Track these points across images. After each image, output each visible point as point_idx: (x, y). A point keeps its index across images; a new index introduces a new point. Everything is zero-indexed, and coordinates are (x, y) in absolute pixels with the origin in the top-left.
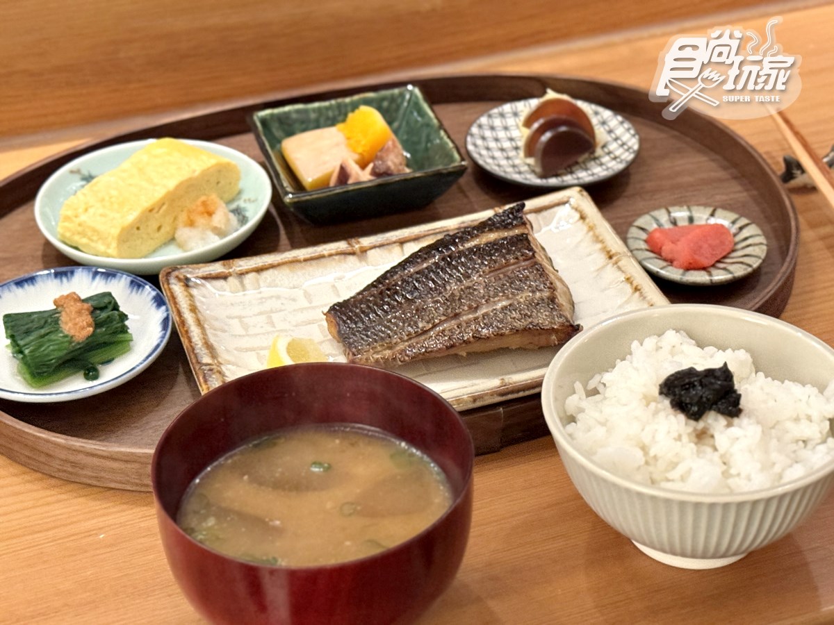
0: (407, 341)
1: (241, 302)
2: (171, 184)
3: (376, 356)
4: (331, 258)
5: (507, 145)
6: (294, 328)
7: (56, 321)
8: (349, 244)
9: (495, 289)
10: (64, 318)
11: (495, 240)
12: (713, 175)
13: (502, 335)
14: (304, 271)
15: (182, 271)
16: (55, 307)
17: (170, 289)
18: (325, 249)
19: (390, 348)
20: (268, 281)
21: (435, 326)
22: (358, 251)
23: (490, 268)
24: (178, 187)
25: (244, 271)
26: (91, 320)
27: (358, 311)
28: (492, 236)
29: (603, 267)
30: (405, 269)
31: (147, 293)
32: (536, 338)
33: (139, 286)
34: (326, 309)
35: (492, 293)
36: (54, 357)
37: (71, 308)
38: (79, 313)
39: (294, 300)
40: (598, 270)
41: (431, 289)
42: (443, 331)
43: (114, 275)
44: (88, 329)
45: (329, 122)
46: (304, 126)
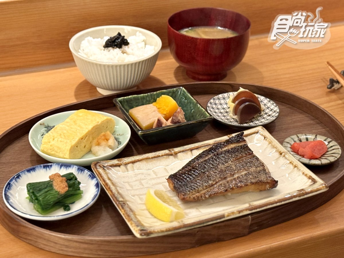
0: (205, 189)
1: (127, 176)
2: (90, 127)
3: (194, 196)
4: (163, 157)
5: (222, 111)
6: (152, 186)
7: (51, 186)
8: (169, 151)
9: (240, 166)
10: (55, 184)
11: (235, 147)
12: (309, 122)
13: (247, 185)
14: (152, 162)
15: (101, 163)
16: (49, 180)
17: (98, 171)
18: (160, 153)
19: (198, 192)
20: (137, 167)
21: (216, 183)
22: (174, 154)
23: (235, 158)
24: (93, 129)
25: (127, 163)
26: (67, 184)
27: (181, 177)
28: (233, 146)
29: (278, 158)
30: (198, 160)
31: (86, 173)
32: (261, 187)
33: (82, 170)
34: (167, 178)
35: (239, 168)
36: (52, 201)
37: (58, 179)
38: (62, 181)
39: (149, 175)
40: (276, 159)
41: (212, 167)
42: (221, 184)
43: (70, 166)
44: (66, 188)
45: (148, 103)
46: (137, 104)
